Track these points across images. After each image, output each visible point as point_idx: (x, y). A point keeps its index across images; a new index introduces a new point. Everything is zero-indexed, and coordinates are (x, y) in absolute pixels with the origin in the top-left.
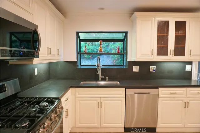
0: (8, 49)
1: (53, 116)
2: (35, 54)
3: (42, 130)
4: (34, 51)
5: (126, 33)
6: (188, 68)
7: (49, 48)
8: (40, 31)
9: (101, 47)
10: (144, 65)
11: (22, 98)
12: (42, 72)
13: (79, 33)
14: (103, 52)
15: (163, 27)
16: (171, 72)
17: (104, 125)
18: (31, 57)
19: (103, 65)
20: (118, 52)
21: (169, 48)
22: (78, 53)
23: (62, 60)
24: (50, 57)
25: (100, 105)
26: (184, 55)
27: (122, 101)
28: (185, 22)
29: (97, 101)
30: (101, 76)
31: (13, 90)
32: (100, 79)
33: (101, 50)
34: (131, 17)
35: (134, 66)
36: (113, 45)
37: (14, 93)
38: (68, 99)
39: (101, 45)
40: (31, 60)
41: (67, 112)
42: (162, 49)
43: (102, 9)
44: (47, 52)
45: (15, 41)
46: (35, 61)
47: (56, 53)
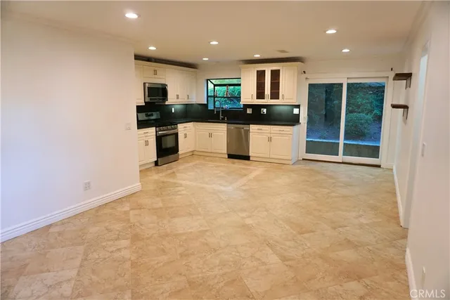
6: (296, 111)
7: (177, 95)
9: (227, 91)
10: (256, 108)
12: (178, 111)
15: (261, 75)
16: (280, 114)
21: (266, 93)
23: (194, 103)
26: (278, 99)
28: (279, 70)
29: (208, 132)
30: (222, 116)
32: (221, 119)
33: (227, 94)
35: (247, 108)
41: (185, 135)
42: (260, 94)
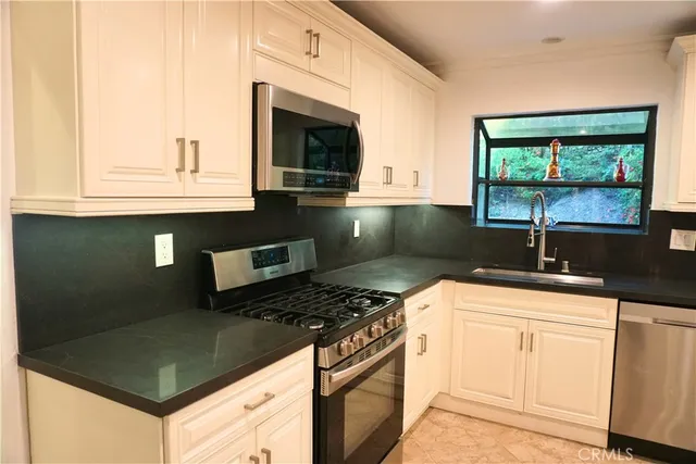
0: (301, 171)
1: (375, 327)
2: (349, 182)
3: (346, 343)
4: (347, 174)
5: (653, 110)
7: (388, 168)
8: (362, 129)
9: (554, 163)
11: (319, 285)
12: (371, 232)
13: (485, 121)
14: (562, 180)
17: (533, 407)
18: (340, 190)
19: (559, 223)
20: (621, 178)
22: (477, 181)
23: (428, 202)
24: (389, 191)
25: (526, 342)
27: (602, 340)
29: (517, 328)
30: (546, 256)
31: (302, 262)
32: (541, 266)
33: (553, 171)
34: (668, 51)
35: (673, 231)
36: (633, 153)
37: (303, 269)
38: (426, 306)
39: (555, 154)
40: (342, 196)
41: (423, 338)
43: (557, 40)
44: (381, 176)
45: (317, 151)
46: (351, 199)
47: (410, 180)
